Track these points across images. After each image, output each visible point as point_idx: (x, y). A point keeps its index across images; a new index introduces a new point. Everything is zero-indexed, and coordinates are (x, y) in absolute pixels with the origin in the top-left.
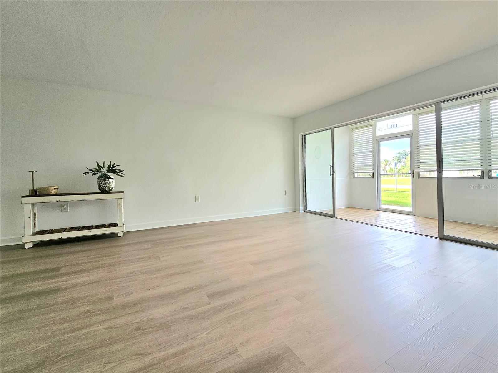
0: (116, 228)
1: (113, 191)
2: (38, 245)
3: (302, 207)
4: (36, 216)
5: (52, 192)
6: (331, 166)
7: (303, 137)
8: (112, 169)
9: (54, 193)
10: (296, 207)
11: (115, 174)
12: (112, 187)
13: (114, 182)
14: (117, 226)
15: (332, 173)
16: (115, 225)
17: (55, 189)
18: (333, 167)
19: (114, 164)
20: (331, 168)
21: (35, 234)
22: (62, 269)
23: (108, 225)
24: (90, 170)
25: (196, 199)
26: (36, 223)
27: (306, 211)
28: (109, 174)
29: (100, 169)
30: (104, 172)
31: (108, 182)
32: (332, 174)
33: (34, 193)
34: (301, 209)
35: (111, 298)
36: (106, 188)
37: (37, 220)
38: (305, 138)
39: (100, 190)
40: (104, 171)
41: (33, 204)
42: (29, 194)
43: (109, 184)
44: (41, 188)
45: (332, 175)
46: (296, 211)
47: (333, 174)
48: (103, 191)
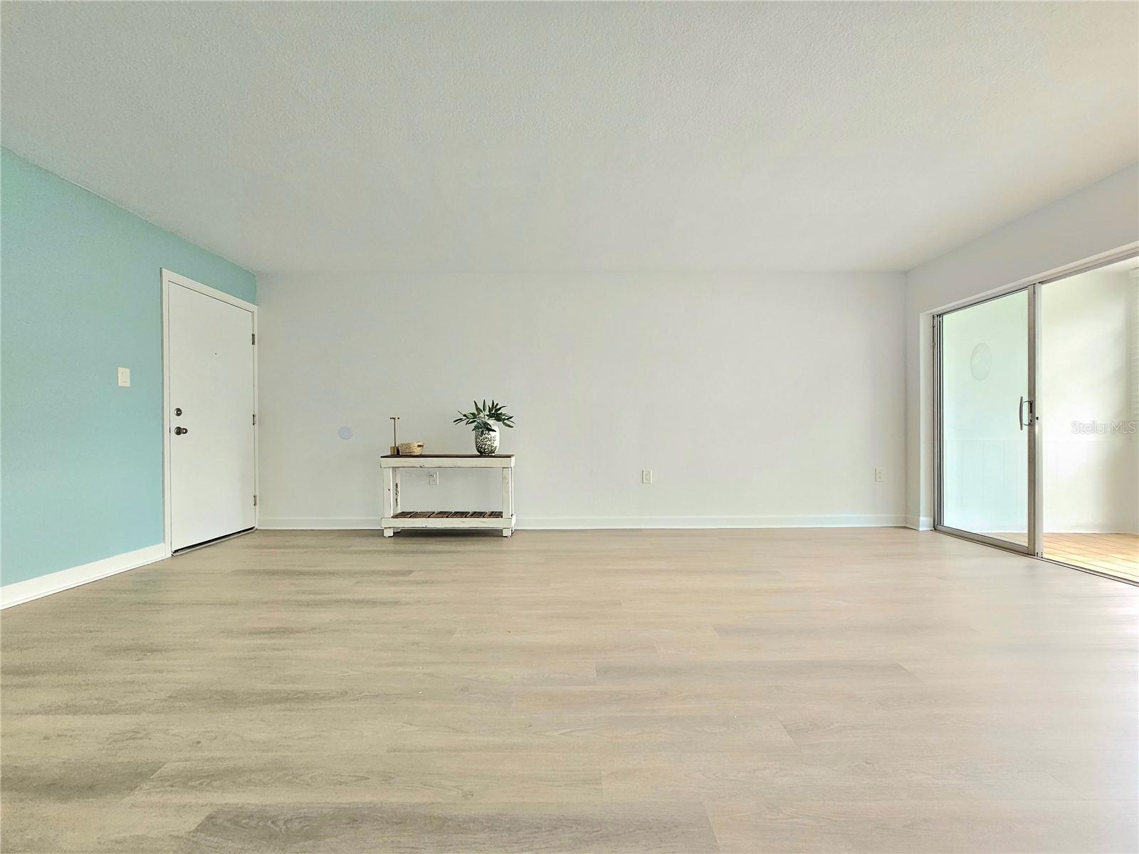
0: (500, 519)
1: (497, 453)
2: (400, 534)
3: (926, 516)
4: (399, 489)
5: (415, 450)
6: (1026, 399)
7: (935, 321)
8: (496, 414)
9: (418, 454)
10: (908, 515)
11: (501, 423)
12: (495, 445)
13: (497, 437)
14: (502, 517)
15: (1026, 421)
16: (498, 515)
17: (419, 446)
18: (1032, 405)
19: (497, 404)
20: (1026, 407)
21: (396, 516)
22: (413, 574)
23: (488, 514)
24: (465, 415)
25: (644, 477)
26: (399, 500)
27: (939, 527)
28: (491, 422)
29: (479, 414)
30: (483, 419)
31: (489, 436)
32: (1029, 425)
33: (397, 453)
34: (925, 522)
35: (451, 632)
36: (486, 447)
37: (399, 494)
38: (941, 324)
39: (479, 451)
40: (484, 416)
41: (394, 468)
42: (390, 454)
43: (490, 441)
44: (402, 444)
45: (1026, 428)
46: (907, 526)
47: (1031, 424)
48: (483, 453)
